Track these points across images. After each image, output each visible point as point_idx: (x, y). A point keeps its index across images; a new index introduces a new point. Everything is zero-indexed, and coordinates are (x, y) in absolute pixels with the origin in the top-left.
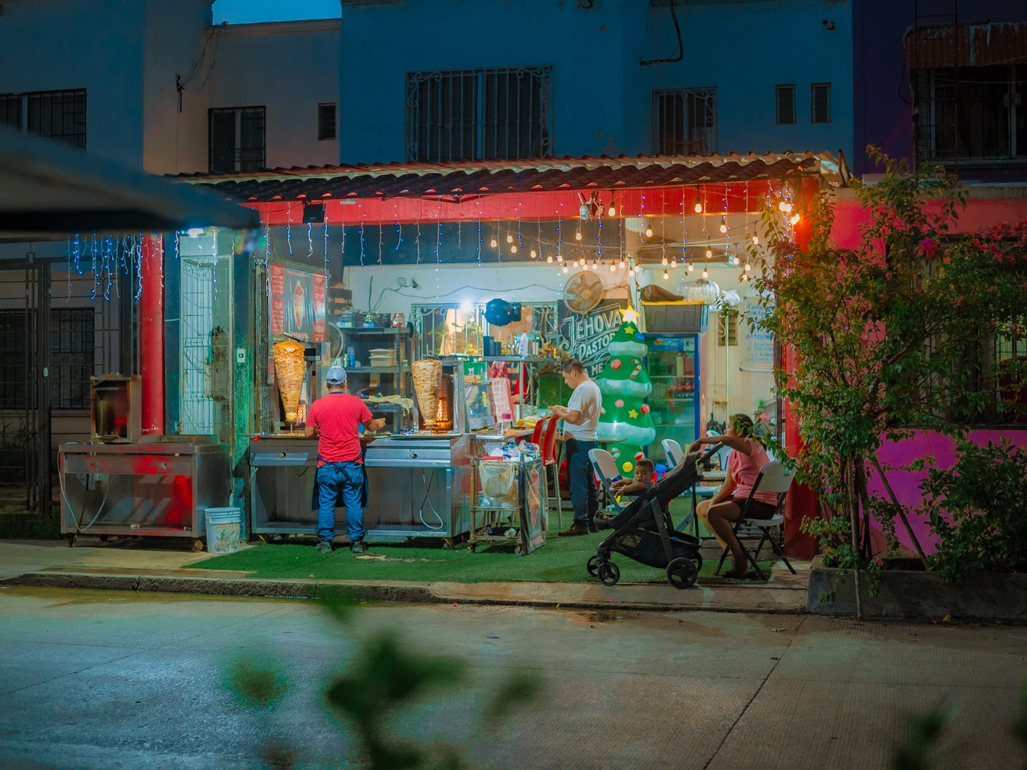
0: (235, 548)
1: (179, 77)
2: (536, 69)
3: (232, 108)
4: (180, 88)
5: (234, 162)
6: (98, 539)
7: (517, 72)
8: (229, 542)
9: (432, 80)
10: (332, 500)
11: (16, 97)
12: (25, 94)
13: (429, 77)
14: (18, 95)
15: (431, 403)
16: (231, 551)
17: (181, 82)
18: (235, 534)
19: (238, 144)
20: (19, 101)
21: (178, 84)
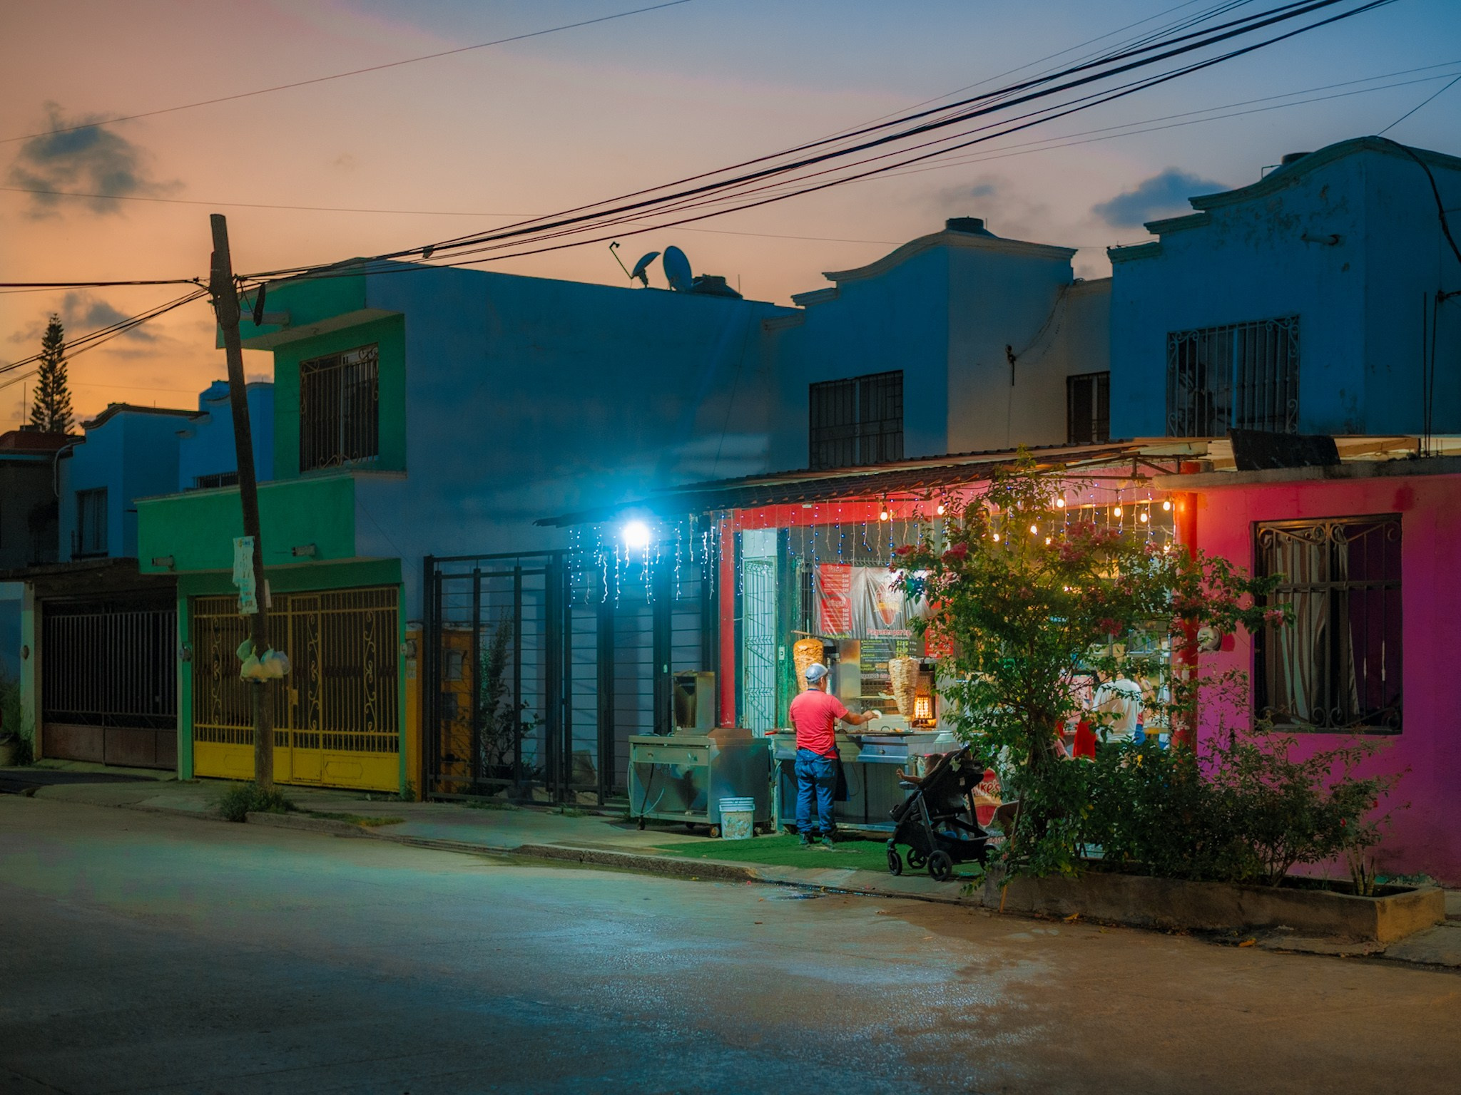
0: (742, 835)
1: (1010, 348)
2: (1284, 319)
3: (1088, 375)
4: (1012, 359)
5: (1092, 434)
6: (684, 826)
7: (1266, 325)
8: (734, 830)
9: (1191, 339)
10: (806, 791)
11: (849, 382)
12: (856, 378)
13: (1187, 338)
14: (852, 380)
15: (903, 700)
16: (737, 837)
17: (1013, 352)
18: (741, 822)
19: (1095, 416)
20: (853, 385)
21: (1010, 356)
